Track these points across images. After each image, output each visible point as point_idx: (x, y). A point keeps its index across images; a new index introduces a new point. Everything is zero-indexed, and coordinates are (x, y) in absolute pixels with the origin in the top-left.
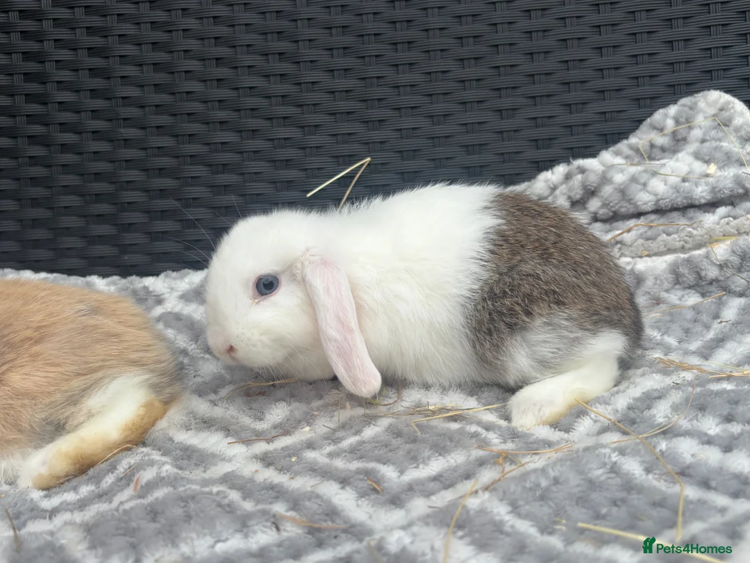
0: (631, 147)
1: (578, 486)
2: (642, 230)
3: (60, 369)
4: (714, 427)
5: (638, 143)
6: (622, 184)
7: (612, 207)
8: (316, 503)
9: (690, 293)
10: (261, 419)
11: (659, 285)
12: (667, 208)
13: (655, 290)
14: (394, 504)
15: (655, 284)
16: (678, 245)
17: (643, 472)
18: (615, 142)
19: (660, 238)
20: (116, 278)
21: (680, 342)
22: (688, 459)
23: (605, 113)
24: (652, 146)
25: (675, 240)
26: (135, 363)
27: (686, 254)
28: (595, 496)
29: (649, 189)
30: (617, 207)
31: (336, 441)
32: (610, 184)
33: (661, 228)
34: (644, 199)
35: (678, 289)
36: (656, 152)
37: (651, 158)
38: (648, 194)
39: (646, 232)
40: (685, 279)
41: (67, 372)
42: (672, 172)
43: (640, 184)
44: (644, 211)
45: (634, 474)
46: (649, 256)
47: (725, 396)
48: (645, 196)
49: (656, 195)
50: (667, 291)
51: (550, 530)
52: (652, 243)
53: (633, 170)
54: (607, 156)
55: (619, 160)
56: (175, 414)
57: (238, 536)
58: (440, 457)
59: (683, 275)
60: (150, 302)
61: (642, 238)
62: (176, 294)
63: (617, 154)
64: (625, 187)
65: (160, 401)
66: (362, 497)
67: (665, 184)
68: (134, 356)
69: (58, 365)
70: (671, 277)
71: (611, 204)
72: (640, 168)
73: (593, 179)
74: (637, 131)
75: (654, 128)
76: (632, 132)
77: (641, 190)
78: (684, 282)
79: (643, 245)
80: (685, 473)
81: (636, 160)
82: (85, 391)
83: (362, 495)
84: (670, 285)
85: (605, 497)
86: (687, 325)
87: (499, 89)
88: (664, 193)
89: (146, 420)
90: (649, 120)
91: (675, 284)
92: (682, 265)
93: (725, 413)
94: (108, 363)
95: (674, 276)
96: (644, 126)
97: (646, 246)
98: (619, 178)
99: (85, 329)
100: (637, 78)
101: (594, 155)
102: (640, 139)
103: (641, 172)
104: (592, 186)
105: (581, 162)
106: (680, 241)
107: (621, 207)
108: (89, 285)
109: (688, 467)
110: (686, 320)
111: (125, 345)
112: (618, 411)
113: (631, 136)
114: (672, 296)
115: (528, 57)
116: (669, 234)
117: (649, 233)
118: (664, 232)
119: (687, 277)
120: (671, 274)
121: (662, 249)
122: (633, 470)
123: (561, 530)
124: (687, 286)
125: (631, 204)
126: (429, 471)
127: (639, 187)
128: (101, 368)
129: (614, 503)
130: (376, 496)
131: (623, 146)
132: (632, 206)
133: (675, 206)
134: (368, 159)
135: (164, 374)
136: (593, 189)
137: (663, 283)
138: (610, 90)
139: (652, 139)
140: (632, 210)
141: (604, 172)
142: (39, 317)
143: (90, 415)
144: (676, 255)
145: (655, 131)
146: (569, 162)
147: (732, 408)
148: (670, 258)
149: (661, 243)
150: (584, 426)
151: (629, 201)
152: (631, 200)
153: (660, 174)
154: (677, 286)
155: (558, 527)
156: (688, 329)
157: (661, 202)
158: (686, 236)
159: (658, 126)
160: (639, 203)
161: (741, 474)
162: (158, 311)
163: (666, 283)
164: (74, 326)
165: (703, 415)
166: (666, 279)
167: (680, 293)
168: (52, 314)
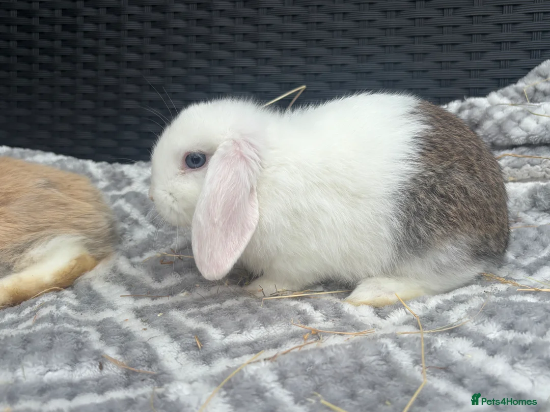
0: (517, 91)
1: (347, 367)
2: (511, 159)
3: (16, 226)
4: (495, 332)
5: (524, 88)
6: (500, 120)
7: (490, 138)
8: (142, 351)
9: (545, 215)
10: (160, 282)
11: (518, 206)
12: (536, 143)
13: (514, 210)
14: (204, 360)
15: (515, 205)
16: (540, 174)
17: (411, 363)
18: (505, 85)
19: (524, 168)
20: (104, 163)
21: (517, 257)
22: (457, 357)
23: (499, 61)
24: (536, 90)
25: (538, 170)
26: (75, 226)
27: (545, 182)
28: (358, 378)
29: (522, 125)
30: (494, 139)
31: (202, 305)
32: (490, 120)
33: (527, 159)
34: (517, 134)
35: (534, 211)
36: (539, 96)
37: (532, 101)
38: (520, 130)
39: (513, 162)
40: (541, 203)
41: (21, 228)
42: (546, 113)
43: (515, 121)
44: (517, 144)
45: (400, 364)
46: (514, 181)
47: (516, 306)
48: (518, 131)
49: (527, 131)
50: (525, 212)
51: (303, 401)
52: (517, 171)
53: (512, 109)
54: (495, 97)
55: (505, 101)
56: (102, 269)
57: (68, 368)
58: (262, 327)
59: (539, 200)
60: (123, 183)
61: (508, 166)
62: (142, 179)
63: (505, 95)
64: (503, 123)
65: (93, 257)
66: (184, 351)
67: (537, 123)
68: (75, 221)
69: (15, 223)
70: (528, 200)
71: (489, 136)
72: (518, 108)
73: (477, 113)
74: (525, 77)
75: (540, 75)
76: (520, 78)
77: (515, 126)
78: (540, 206)
79: (509, 172)
80: (447, 369)
81: (520, 101)
82: (29, 244)
83: (185, 349)
84: (528, 208)
85: (367, 380)
86: (527, 242)
87: (413, 37)
88: (534, 130)
89: (75, 270)
90: (536, 68)
91: (533, 207)
92: (540, 191)
93: (509, 321)
94: (53, 225)
95: (531, 200)
96: (531, 74)
97: (512, 173)
98: (499, 115)
99: (41, 198)
100: (531, 32)
101: (484, 95)
102: (526, 84)
103: (518, 111)
104: (475, 120)
105: (473, 100)
106: (542, 171)
107: (497, 139)
108: (84, 166)
109: (454, 364)
110: (528, 238)
111: (71, 212)
112: (427, 308)
113: (519, 81)
114: (529, 217)
115: (440, 11)
116: (532, 165)
117: (516, 163)
118: (529, 163)
119: (542, 202)
120: (529, 198)
121: (526, 176)
122: (402, 361)
123: (310, 402)
124: (542, 209)
125: (506, 137)
126: (249, 337)
127: (514, 123)
128: (48, 227)
129: (372, 386)
130: (195, 352)
131: (510, 89)
132: (506, 139)
133: (543, 141)
134: (304, 87)
135: (99, 237)
136: (476, 122)
137: (522, 205)
138: (506, 42)
139: (536, 84)
140: (506, 143)
141: (488, 109)
142: (7, 186)
143: (33, 262)
144: (537, 183)
145: (540, 78)
146: (463, 100)
147: (516, 318)
148: (530, 185)
149: (525, 171)
150: (398, 316)
151: (505, 134)
152: (507, 133)
153: (534, 114)
154: (534, 209)
155: (310, 400)
156: (527, 246)
157: (531, 137)
158: (548, 167)
159: (543, 74)
160: (512, 137)
161: (493, 377)
162: (127, 190)
163: (524, 205)
164: (33, 194)
165: (489, 321)
166: (525, 202)
167: (536, 215)
168: (18, 184)
